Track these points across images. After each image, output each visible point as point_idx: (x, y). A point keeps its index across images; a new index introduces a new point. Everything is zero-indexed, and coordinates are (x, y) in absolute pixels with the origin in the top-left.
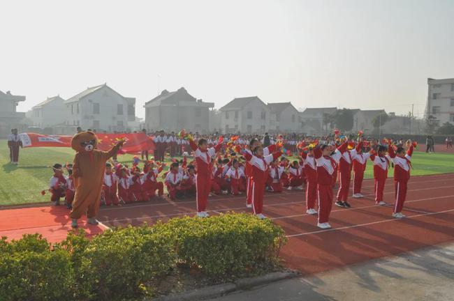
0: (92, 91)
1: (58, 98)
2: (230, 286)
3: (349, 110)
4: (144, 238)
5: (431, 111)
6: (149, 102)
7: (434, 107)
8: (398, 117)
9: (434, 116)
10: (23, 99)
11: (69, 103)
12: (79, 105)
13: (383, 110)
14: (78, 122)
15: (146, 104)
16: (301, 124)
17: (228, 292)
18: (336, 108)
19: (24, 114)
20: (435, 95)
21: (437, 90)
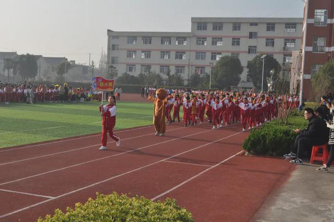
5: (110, 61)
7: (112, 57)
8: (79, 66)
9: (113, 66)
13: (65, 58)
20: (113, 46)
21: (115, 42)
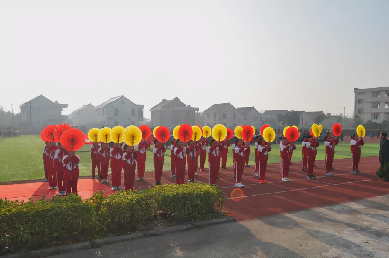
0: (114, 100)
1: (90, 105)
2: (190, 226)
3: (296, 111)
4: (138, 196)
5: (357, 112)
6: (154, 107)
7: (359, 109)
8: (334, 117)
9: (359, 115)
10: (66, 106)
11: (98, 109)
12: (105, 110)
13: (322, 112)
14: (104, 122)
15: (151, 109)
16: (261, 122)
17: (187, 229)
18: (287, 110)
19: (66, 117)
20: (360, 100)
21: (361, 97)
